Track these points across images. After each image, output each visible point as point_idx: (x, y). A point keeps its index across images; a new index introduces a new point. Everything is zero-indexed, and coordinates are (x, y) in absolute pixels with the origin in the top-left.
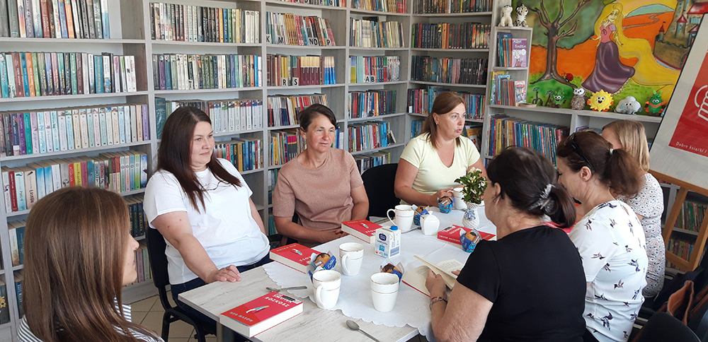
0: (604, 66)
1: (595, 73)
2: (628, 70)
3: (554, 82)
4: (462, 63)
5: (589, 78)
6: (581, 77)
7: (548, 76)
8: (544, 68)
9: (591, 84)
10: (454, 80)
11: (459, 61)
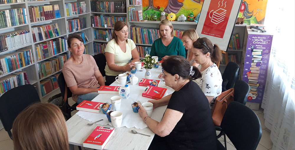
0: (172, 2)
1: (168, 6)
2: (181, 4)
3: (152, 10)
4: (114, 4)
5: (166, 8)
6: (163, 8)
7: (150, 7)
8: (148, 4)
9: (167, 10)
10: (112, 11)
11: (113, 2)
